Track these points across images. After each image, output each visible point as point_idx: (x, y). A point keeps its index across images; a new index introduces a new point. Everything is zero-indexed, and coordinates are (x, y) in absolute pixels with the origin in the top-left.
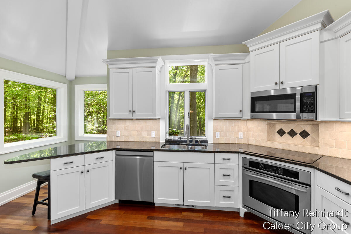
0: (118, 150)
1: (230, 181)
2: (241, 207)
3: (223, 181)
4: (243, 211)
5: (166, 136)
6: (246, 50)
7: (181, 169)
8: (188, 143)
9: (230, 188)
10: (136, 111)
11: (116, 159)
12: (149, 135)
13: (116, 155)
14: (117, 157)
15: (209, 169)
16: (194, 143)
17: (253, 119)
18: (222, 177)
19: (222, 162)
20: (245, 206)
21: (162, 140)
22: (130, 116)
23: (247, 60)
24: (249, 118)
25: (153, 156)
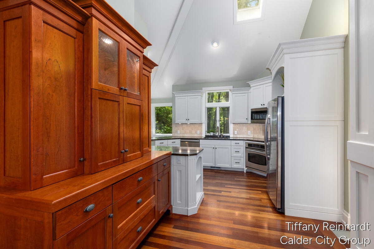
0: (181, 139)
1: (239, 155)
2: (245, 168)
3: (235, 154)
4: (245, 170)
5: (206, 134)
6: (249, 86)
7: (214, 148)
8: (218, 137)
9: (239, 158)
10: (190, 119)
11: (181, 143)
12: (196, 133)
13: (181, 141)
14: (181, 142)
15: (228, 149)
16: (222, 137)
17: (252, 122)
18: (235, 152)
19: (235, 145)
20: (246, 167)
21: (204, 136)
22: (186, 122)
23: (250, 91)
24: (250, 122)
25: (199, 142)
